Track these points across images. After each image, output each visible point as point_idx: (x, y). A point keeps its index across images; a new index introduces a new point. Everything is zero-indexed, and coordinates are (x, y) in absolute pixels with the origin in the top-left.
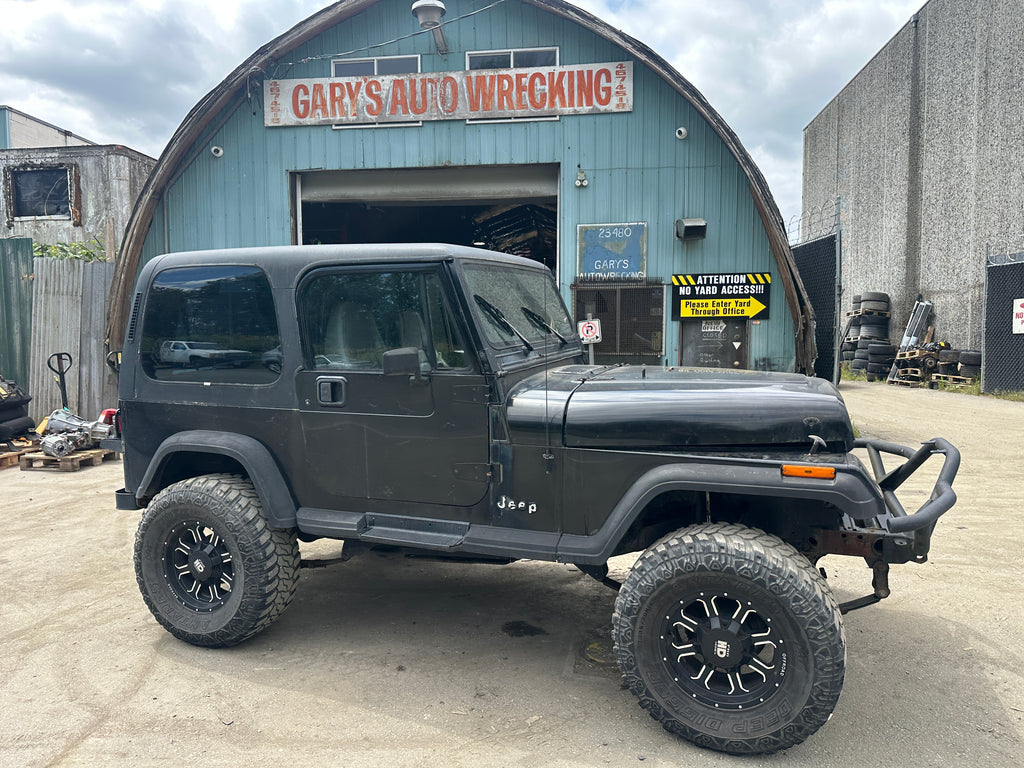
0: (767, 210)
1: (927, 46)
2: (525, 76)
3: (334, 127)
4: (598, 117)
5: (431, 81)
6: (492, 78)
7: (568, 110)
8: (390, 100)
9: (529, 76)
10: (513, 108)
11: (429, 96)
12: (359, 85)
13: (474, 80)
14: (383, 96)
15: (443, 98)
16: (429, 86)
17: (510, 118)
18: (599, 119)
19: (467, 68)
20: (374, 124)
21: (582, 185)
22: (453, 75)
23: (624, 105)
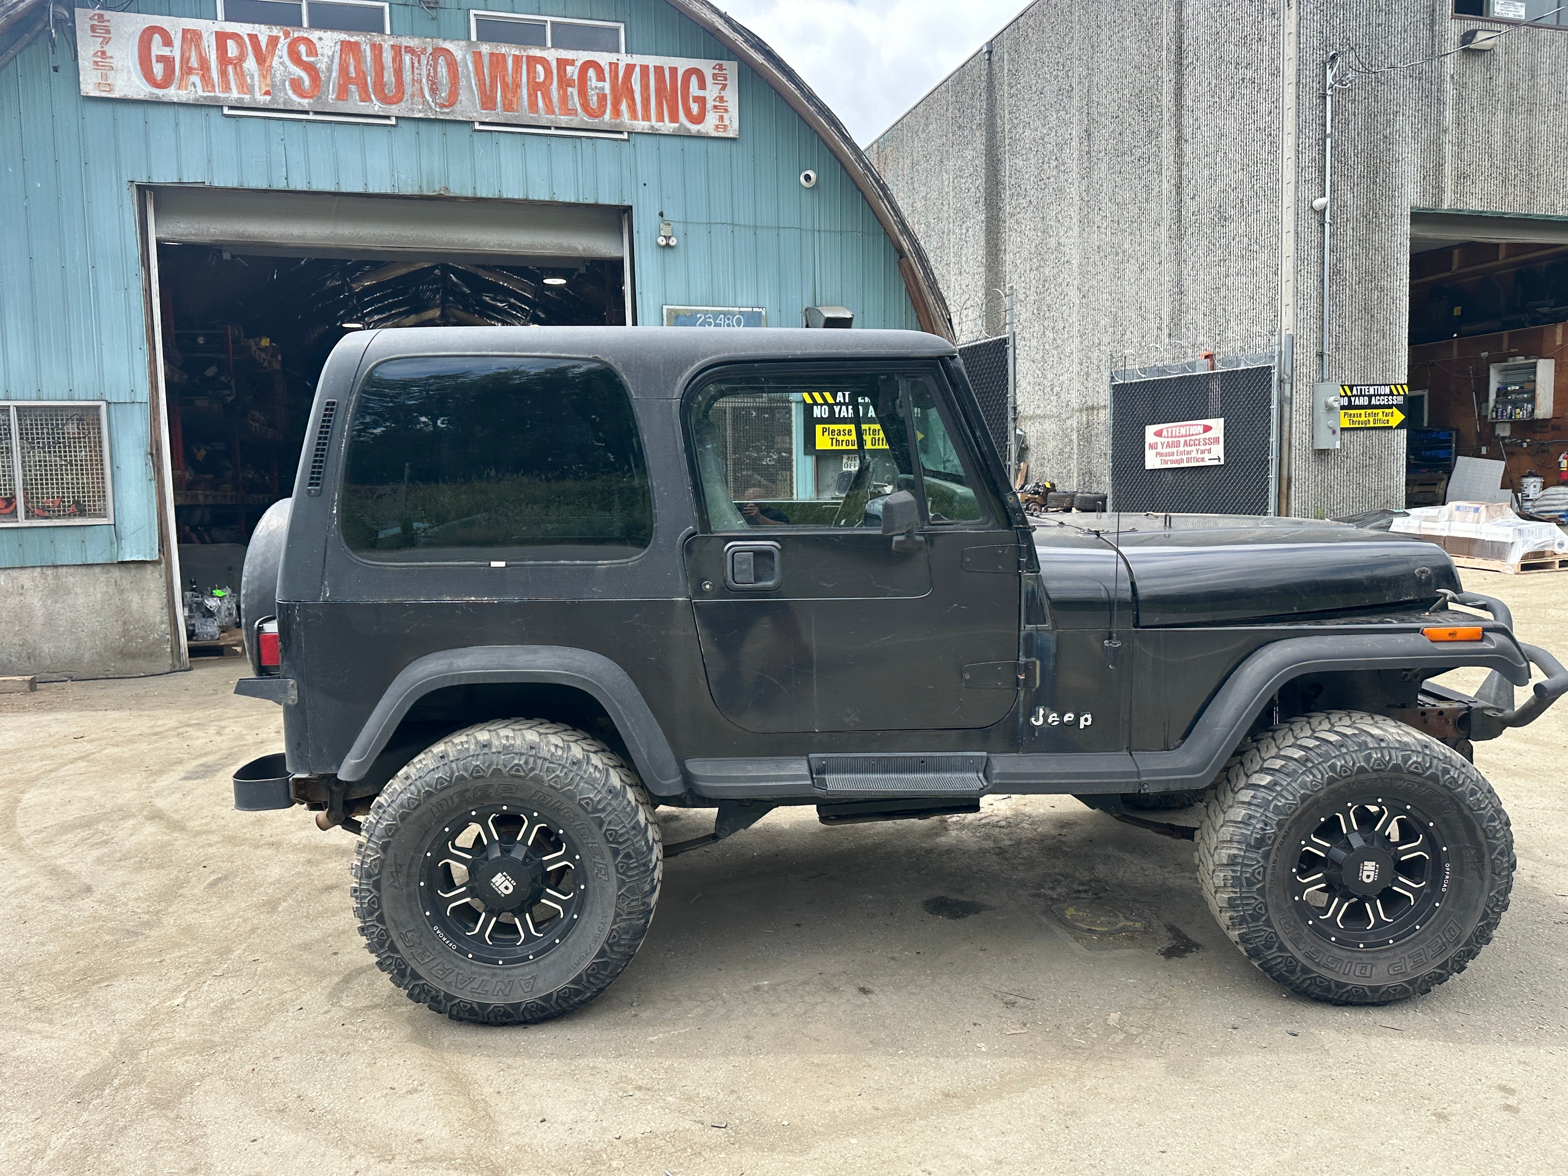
0: (931, 299)
1: (1006, 88)
2: (572, 62)
3: (226, 111)
4: (687, 142)
5: (410, 50)
6: (517, 59)
7: (641, 125)
8: (335, 74)
9: (578, 64)
10: (553, 113)
11: (407, 76)
12: (273, 41)
13: (486, 61)
14: (322, 66)
15: (434, 83)
16: (407, 58)
17: (549, 128)
18: (688, 143)
19: (474, 38)
20: (307, 112)
21: (668, 245)
22: (448, 45)
23: (725, 127)
